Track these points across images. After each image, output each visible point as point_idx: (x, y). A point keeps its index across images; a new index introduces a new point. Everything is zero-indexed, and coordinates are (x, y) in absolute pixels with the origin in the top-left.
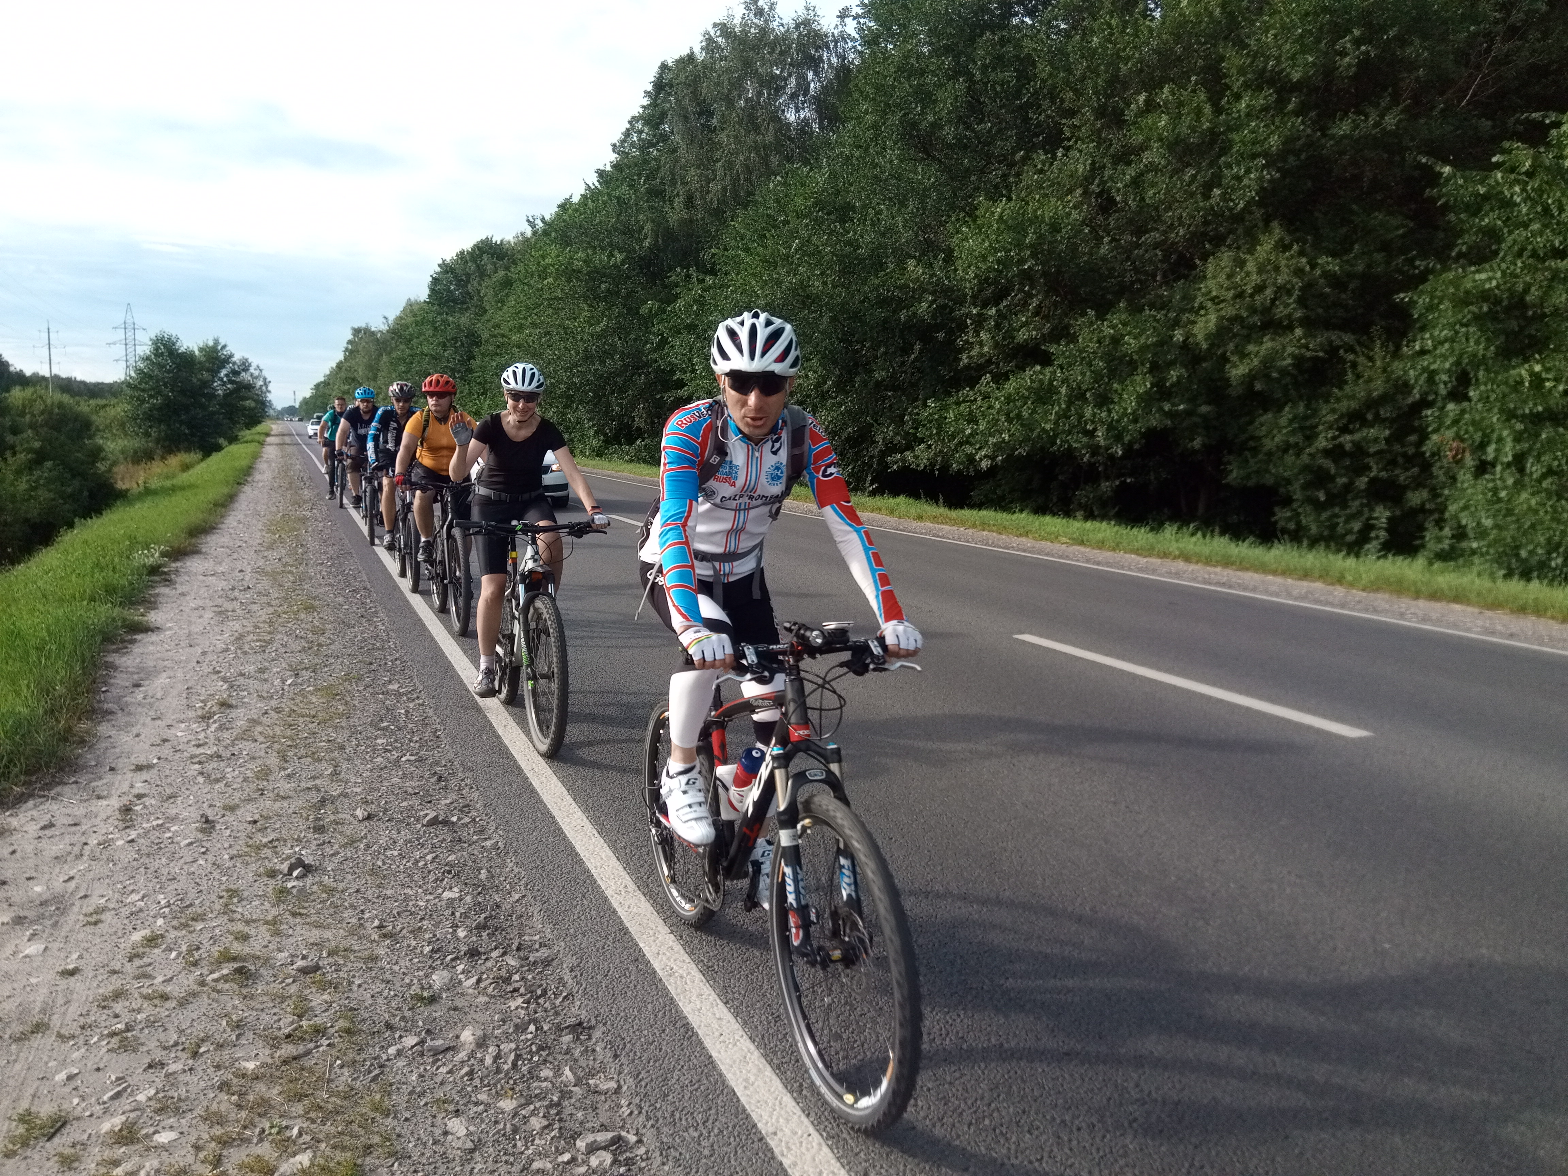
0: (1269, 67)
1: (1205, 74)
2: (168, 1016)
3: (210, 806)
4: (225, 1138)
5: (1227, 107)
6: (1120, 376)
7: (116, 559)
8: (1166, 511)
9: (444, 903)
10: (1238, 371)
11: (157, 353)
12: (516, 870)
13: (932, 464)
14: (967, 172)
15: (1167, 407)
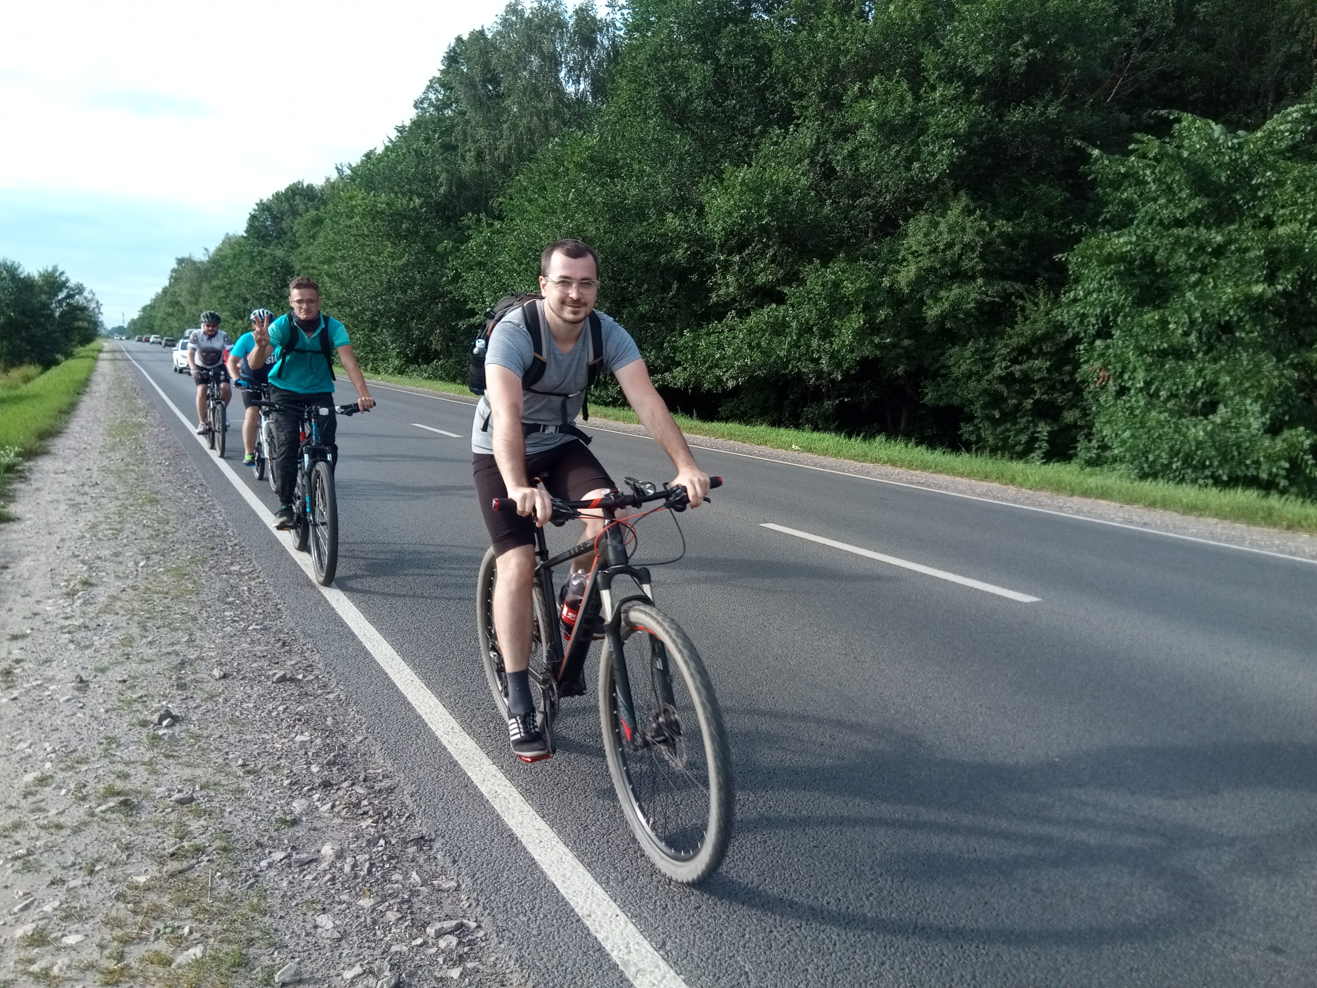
0: (958, 64)
1: (908, 67)
2: (64, 842)
3: (83, 668)
4: (126, 938)
5: (925, 95)
6: (840, 314)
8: (875, 425)
9: (297, 745)
10: (932, 312)
12: (358, 717)
13: (687, 384)
14: (715, 141)
15: (877, 340)
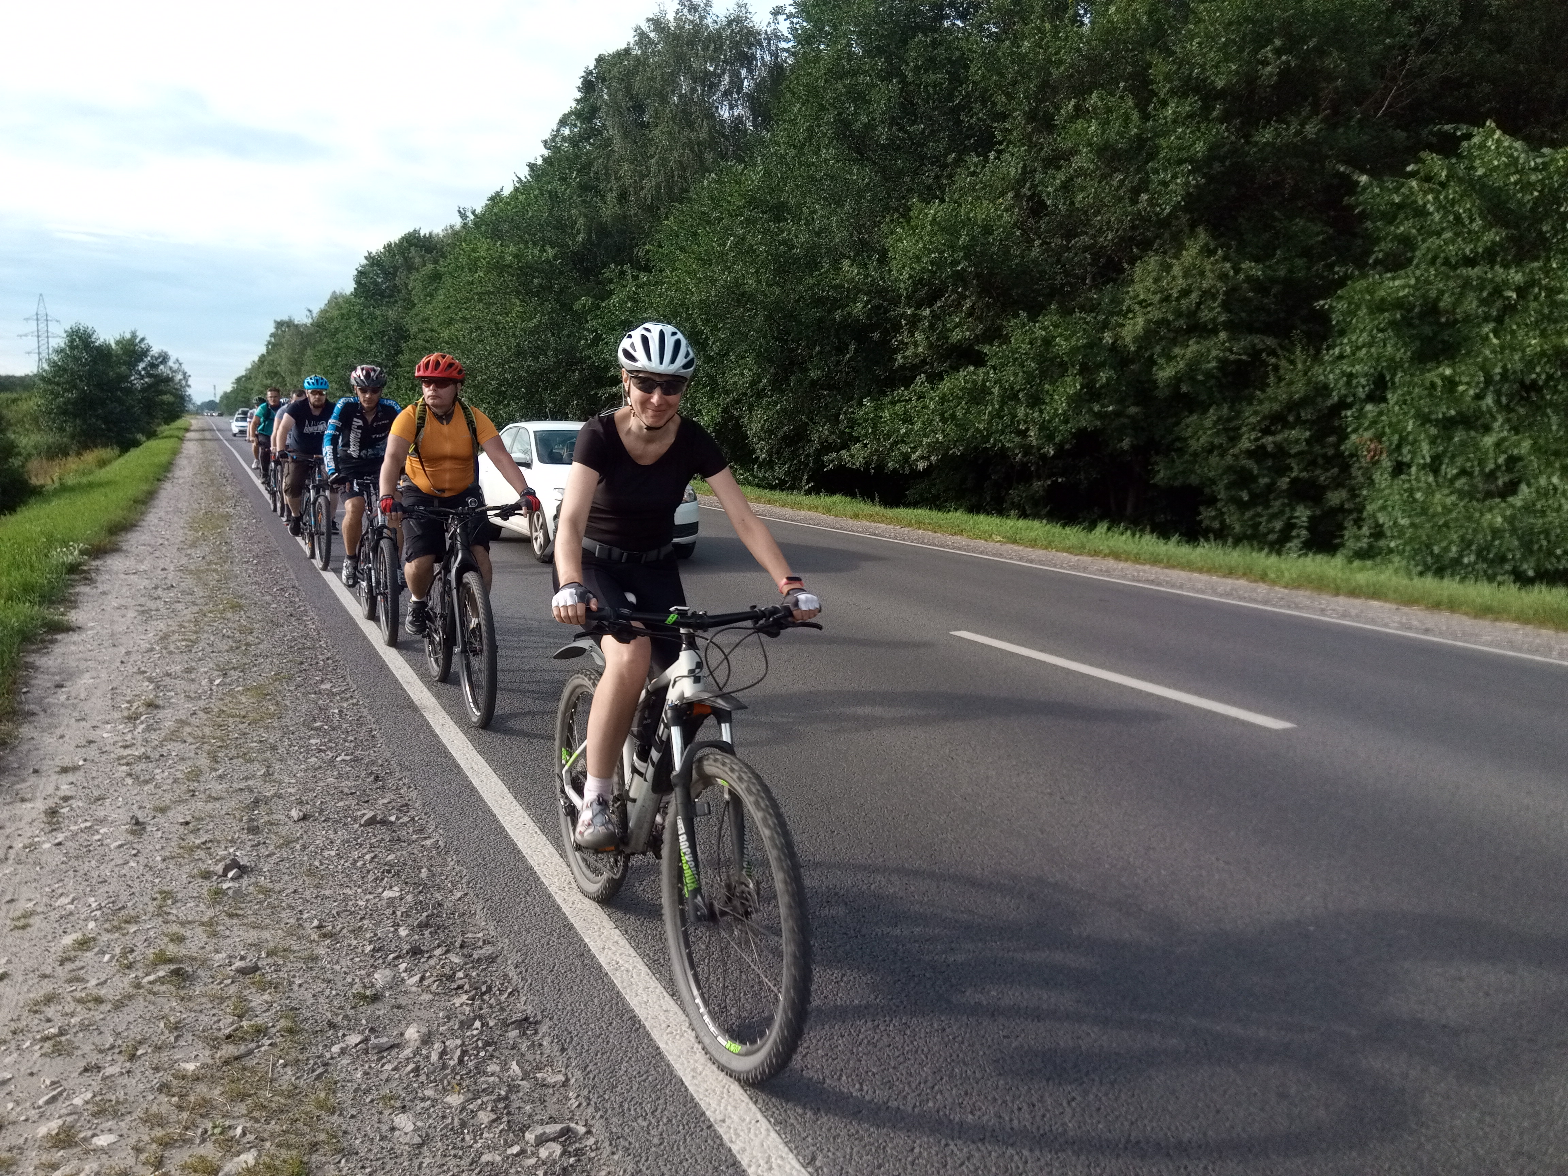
0: (1194, 75)
1: (1133, 80)
2: (103, 1019)
3: (140, 807)
4: (167, 1140)
5: (1154, 113)
6: (1052, 377)
7: (34, 557)
8: (1096, 510)
9: (384, 903)
10: (1165, 373)
11: (72, 345)
12: (458, 869)
13: (867, 464)
14: (901, 173)
15: (1096, 408)
